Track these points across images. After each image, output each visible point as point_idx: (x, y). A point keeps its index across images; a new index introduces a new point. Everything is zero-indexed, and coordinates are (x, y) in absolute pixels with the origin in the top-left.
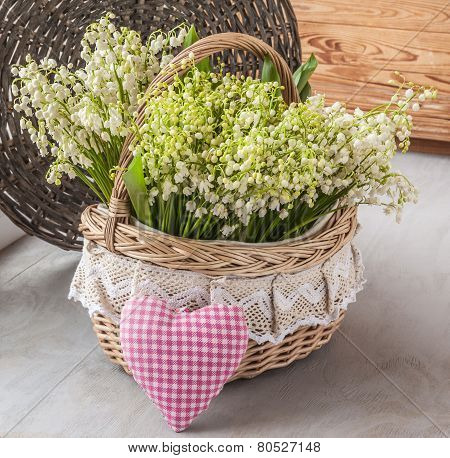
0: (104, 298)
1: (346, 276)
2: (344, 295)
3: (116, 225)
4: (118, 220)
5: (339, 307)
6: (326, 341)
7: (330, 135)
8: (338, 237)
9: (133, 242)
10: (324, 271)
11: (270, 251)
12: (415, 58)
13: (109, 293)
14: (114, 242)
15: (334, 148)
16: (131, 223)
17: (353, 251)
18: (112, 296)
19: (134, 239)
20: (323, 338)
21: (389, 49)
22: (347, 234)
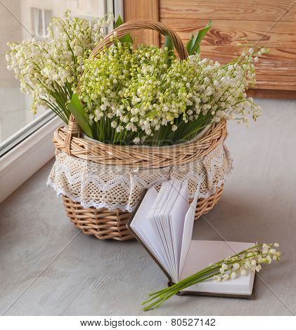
0: (66, 185)
1: (220, 165)
2: (219, 178)
3: (72, 138)
4: (73, 135)
5: (215, 186)
6: (210, 208)
7: (200, 78)
8: (212, 141)
9: (82, 149)
10: (204, 163)
11: (167, 152)
12: (268, 38)
13: (69, 182)
14: (71, 149)
15: (203, 86)
16: (81, 137)
17: (225, 150)
18: (71, 184)
19: (83, 147)
20: (209, 206)
21: (251, 34)
22: (218, 139)
